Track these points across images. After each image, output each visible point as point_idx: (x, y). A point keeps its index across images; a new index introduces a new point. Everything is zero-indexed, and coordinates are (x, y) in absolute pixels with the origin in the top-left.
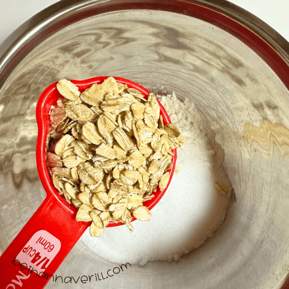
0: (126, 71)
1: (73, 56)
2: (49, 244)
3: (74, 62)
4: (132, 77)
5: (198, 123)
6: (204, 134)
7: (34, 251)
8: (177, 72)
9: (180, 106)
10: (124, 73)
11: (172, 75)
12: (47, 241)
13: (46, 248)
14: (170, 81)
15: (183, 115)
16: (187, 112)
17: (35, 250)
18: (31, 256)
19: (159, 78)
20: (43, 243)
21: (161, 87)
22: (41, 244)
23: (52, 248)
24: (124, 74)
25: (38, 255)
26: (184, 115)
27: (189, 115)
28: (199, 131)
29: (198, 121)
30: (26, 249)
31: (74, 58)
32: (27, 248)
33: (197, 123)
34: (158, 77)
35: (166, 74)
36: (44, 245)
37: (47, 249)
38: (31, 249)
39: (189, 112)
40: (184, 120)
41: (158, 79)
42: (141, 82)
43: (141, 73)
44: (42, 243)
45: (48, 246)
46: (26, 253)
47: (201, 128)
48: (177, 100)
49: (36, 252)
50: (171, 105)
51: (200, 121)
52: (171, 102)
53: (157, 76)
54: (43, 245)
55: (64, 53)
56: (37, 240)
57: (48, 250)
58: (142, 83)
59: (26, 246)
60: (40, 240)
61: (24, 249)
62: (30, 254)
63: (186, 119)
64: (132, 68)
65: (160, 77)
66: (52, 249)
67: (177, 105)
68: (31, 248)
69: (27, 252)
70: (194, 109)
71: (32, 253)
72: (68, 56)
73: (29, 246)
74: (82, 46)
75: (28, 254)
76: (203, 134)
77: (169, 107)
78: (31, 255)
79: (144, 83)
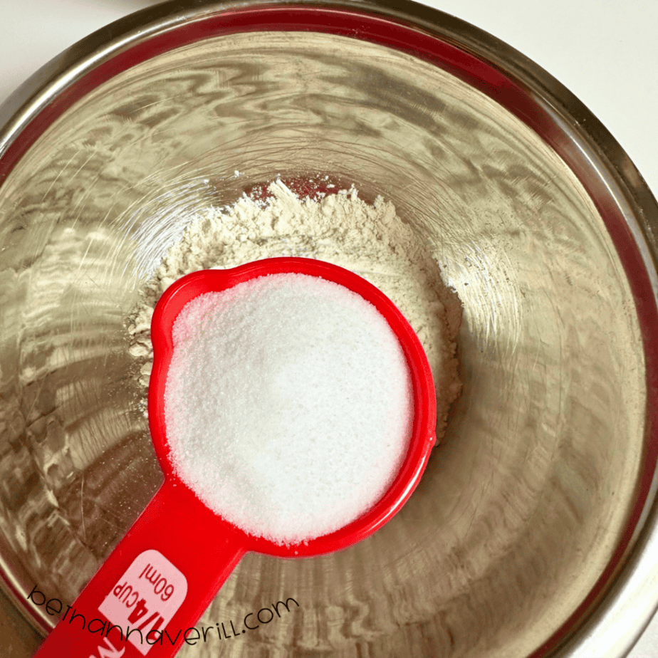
0: (249, 149)
1: (139, 125)
2: (163, 582)
3: (142, 136)
4: (263, 160)
5: (405, 247)
6: (419, 269)
7: (135, 596)
8: (353, 146)
9: (365, 212)
10: (245, 153)
11: (344, 153)
12: (160, 575)
13: (158, 590)
14: (341, 163)
15: (372, 231)
16: (379, 223)
17: (136, 594)
18: (128, 606)
19: (318, 160)
20: (153, 579)
21: (324, 178)
22: (148, 581)
23: (169, 591)
24: (247, 154)
25: (141, 605)
26: (376, 231)
27: (386, 230)
28: (407, 263)
29: (405, 243)
30: (121, 588)
31: (141, 129)
32: (122, 585)
33: (402, 247)
34: (317, 158)
35: (332, 150)
36: (154, 583)
37: (160, 594)
38: (128, 591)
39: (386, 225)
40: (374, 240)
41: (316, 162)
42: (283, 169)
43: (280, 151)
44: (150, 579)
45: (162, 586)
46: (120, 598)
47: (411, 256)
48: (359, 200)
49: (139, 599)
50: (347, 212)
51: (408, 243)
52: (346, 207)
53: (314, 155)
54: (151, 584)
55: (121, 122)
56: (142, 572)
57: (162, 596)
58: (285, 171)
59: (121, 583)
60: (147, 572)
61: (116, 588)
62: (128, 602)
63: (380, 238)
64: (262, 142)
65: (319, 157)
66: (169, 596)
67: (359, 212)
68: (130, 587)
69: (121, 596)
70: (394, 219)
71: (131, 599)
72: (131, 126)
73: (126, 583)
74: (158, 105)
75: (124, 601)
76: (416, 268)
77: (343, 216)
78: (130, 604)
79: (289, 171)
